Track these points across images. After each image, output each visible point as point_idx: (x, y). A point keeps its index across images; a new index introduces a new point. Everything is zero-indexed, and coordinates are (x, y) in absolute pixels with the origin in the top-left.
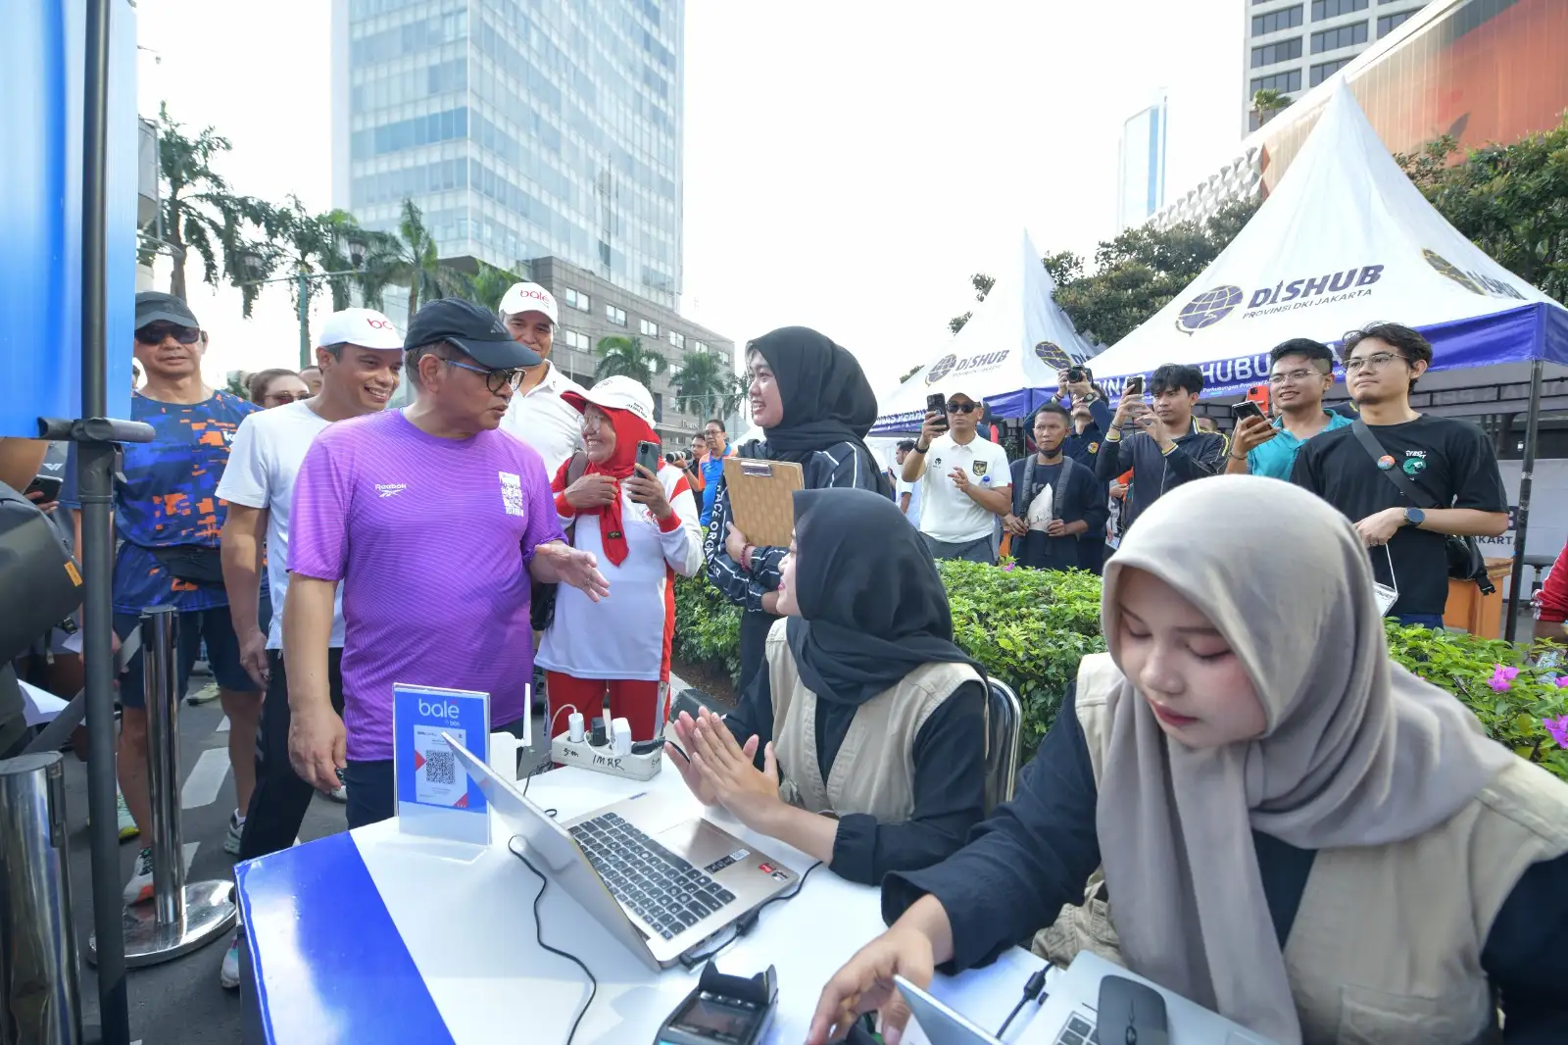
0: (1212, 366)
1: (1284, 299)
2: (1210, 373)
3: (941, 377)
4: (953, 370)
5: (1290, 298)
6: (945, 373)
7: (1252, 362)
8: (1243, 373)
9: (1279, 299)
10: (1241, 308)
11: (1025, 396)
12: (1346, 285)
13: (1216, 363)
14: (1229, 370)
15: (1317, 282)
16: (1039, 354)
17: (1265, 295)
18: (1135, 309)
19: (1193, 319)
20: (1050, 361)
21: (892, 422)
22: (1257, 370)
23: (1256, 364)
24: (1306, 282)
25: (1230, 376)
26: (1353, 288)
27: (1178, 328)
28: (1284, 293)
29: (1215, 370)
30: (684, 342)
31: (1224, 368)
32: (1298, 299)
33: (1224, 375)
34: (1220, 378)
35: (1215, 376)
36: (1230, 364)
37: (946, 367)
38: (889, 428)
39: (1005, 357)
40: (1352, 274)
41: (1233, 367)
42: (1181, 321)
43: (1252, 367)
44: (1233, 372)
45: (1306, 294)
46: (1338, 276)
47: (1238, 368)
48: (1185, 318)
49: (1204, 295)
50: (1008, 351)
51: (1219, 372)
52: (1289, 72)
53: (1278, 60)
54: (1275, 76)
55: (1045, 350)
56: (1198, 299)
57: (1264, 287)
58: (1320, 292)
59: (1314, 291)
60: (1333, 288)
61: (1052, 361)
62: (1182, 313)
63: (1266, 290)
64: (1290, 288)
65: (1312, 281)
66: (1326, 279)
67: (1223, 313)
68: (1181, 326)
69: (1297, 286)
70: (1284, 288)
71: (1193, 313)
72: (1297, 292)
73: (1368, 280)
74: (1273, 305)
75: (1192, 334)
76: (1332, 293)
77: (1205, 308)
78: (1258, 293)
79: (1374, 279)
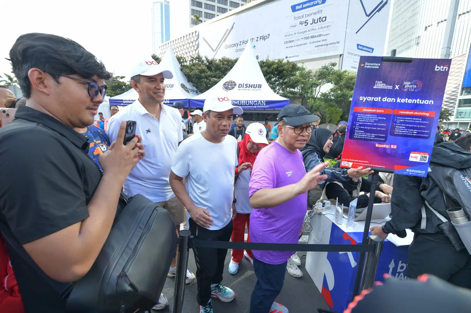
0: (237, 101)
2: (237, 103)
5: (246, 88)
7: (245, 102)
8: (244, 104)
9: (244, 87)
10: (237, 87)
11: (188, 101)
12: (256, 87)
13: (238, 101)
14: (241, 103)
15: (251, 85)
16: (181, 85)
22: (246, 104)
23: (246, 102)
24: (249, 84)
25: (241, 104)
26: (257, 88)
28: (245, 86)
29: (238, 102)
31: (240, 102)
32: (248, 88)
33: (240, 104)
34: (239, 104)
35: (238, 103)
36: (241, 101)
39: (173, 86)
40: (257, 85)
41: (242, 102)
42: (224, 87)
43: (245, 103)
44: (242, 103)
45: (249, 87)
47: (243, 103)
51: (239, 103)
52: (200, 11)
53: (197, 6)
54: (197, 11)
55: (183, 86)
56: (226, 82)
57: (240, 84)
58: (252, 88)
59: (250, 87)
60: (254, 87)
61: (186, 90)
62: (223, 85)
63: (241, 84)
64: (246, 85)
65: (250, 85)
66: (252, 85)
67: (233, 88)
68: (224, 88)
69: (247, 85)
70: (245, 85)
71: (226, 86)
72: (247, 86)
73: (259, 87)
74: (243, 89)
75: (227, 91)
76: (254, 89)
77: (229, 85)
78: (239, 85)
79: (261, 87)
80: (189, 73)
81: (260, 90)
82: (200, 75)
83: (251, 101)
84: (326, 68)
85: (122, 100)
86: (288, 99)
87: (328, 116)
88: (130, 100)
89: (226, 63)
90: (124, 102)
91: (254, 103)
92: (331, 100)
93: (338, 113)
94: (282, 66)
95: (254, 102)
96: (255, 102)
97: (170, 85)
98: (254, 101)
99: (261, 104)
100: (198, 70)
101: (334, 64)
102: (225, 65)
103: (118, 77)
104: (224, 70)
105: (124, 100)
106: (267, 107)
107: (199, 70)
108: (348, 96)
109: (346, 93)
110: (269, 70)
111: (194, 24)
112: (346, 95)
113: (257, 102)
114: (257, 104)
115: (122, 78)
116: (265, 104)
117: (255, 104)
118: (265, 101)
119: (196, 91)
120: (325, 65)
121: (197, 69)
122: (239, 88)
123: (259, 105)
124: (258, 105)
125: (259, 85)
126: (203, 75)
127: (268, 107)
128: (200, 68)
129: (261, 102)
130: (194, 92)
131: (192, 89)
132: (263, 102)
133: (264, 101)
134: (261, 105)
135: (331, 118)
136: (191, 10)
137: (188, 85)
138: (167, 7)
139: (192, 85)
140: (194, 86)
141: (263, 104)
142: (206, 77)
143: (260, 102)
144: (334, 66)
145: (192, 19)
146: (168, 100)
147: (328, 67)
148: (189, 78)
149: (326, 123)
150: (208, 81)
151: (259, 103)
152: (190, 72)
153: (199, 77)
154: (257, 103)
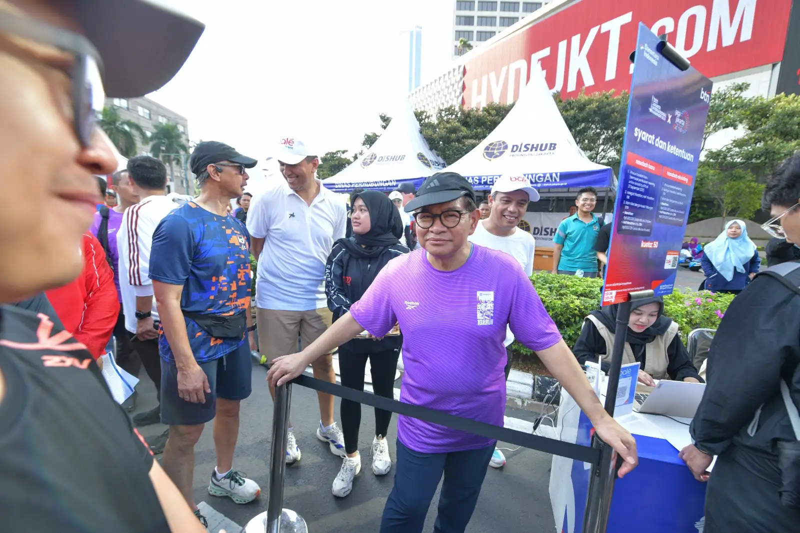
1: (524, 151)
3: (369, 164)
4: (376, 161)
5: (526, 151)
6: (371, 162)
9: (522, 150)
10: (508, 151)
12: (545, 149)
15: (535, 146)
16: (418, 155)
17: (516, 148)
18: (457, 143)
19: (490, 153)
20: (423, 162)
21: (348, 187)
24: (531, 145)
26: (547, 151)
27: (484, 156)
28: (523, 149)
30: (150, 114)
32: (529, 152)
37: (371, 159)
38: (346, 190)
39: (404, 158)
40: (547, 145)
42: (485, 154)
45: (531, 150)
46: (542, 145)
48: (487, 153)
49: (493, 143)
50: (405, 156)
52: (469, 32)
53: (465, 24)
54: (464, 32)
55: (421, 157)
56: (490, 145)
57: (515, 144)
58: (536, 150)
59: (534, 149)
60: (541, 149)
61: (424, 163)
62: (485, 150)
63: (516, 146)
64: (525, 147)
65: (533, 145)
66: (538, 145)
67: (501, 153)
68: (486, 156)
69: (528, 146)
70: (523, 146)
71: (490, 151)
72: (528, 149)
73: (552, 148)
74: (520, 153)
75: (490, 160)
76: (541, 152)
77: (494, 149)
78: (514, 146)
79: (554, 148)
80: (431, 135)
81: (553, 153)
82: (448, 137)
83: (532, 175)
84: (719, 98)
85: (334, 184)
86: (609, 167)
87: (727, 200)
88: (344, 184)
89: (494, 112)
90: (336, 187)
91: (537, 179)
92: (733, 165)
93: (754, 193)
94: (609, 105)
95: (538, 175)
96: (540, 177)
97: (400, 156)
98: (536, 174)
99: (552, 179)
100: (445, 130)
101: (743, 87)
102: (492, 116)
103: (339, 151)
104: (490, 125)
105: (336, 183)
106: (562, 184)
107: (447, 128)
108: (779, 153)
109: (774, 148)
110: (581, 116)
111: (459, 55)
112: (774, 152)
113: (542, 175)
114: (542, 181)
115: (344, 152)
116: (558, 180)
117: (538, 181)
118: (559, 175)
119: (442, 164)
120: (719, 92)
121: (444, 128)
122: (513, 153)
123: (548, 181)
124: (545, 181)
125: (551, 144)
126: (453, 136)
127: (566, 184)
128: (448, 126)
129: (551, 177)
130: (438, 165)
131: (436, 161)
132: (554, 175)
133: (556, 174)
134: (551, 181)
135: (734, 205)
136: (455, 31)
137: (430, 156)
138: (419, 35)
139: (435, 154)
140: (438, 156)
141: (555, 180)
142: (458, 140)
143: (548, 175)
144: (742, 91)
145: (456, 46)
146: (394, 181)
147: (725, 94)
148: (432, 143)
149: (721, 216)
150: (461, 145)
151: (548, 178)
152: (433, 133)
153: (447, 141)
154: (542, 179)
